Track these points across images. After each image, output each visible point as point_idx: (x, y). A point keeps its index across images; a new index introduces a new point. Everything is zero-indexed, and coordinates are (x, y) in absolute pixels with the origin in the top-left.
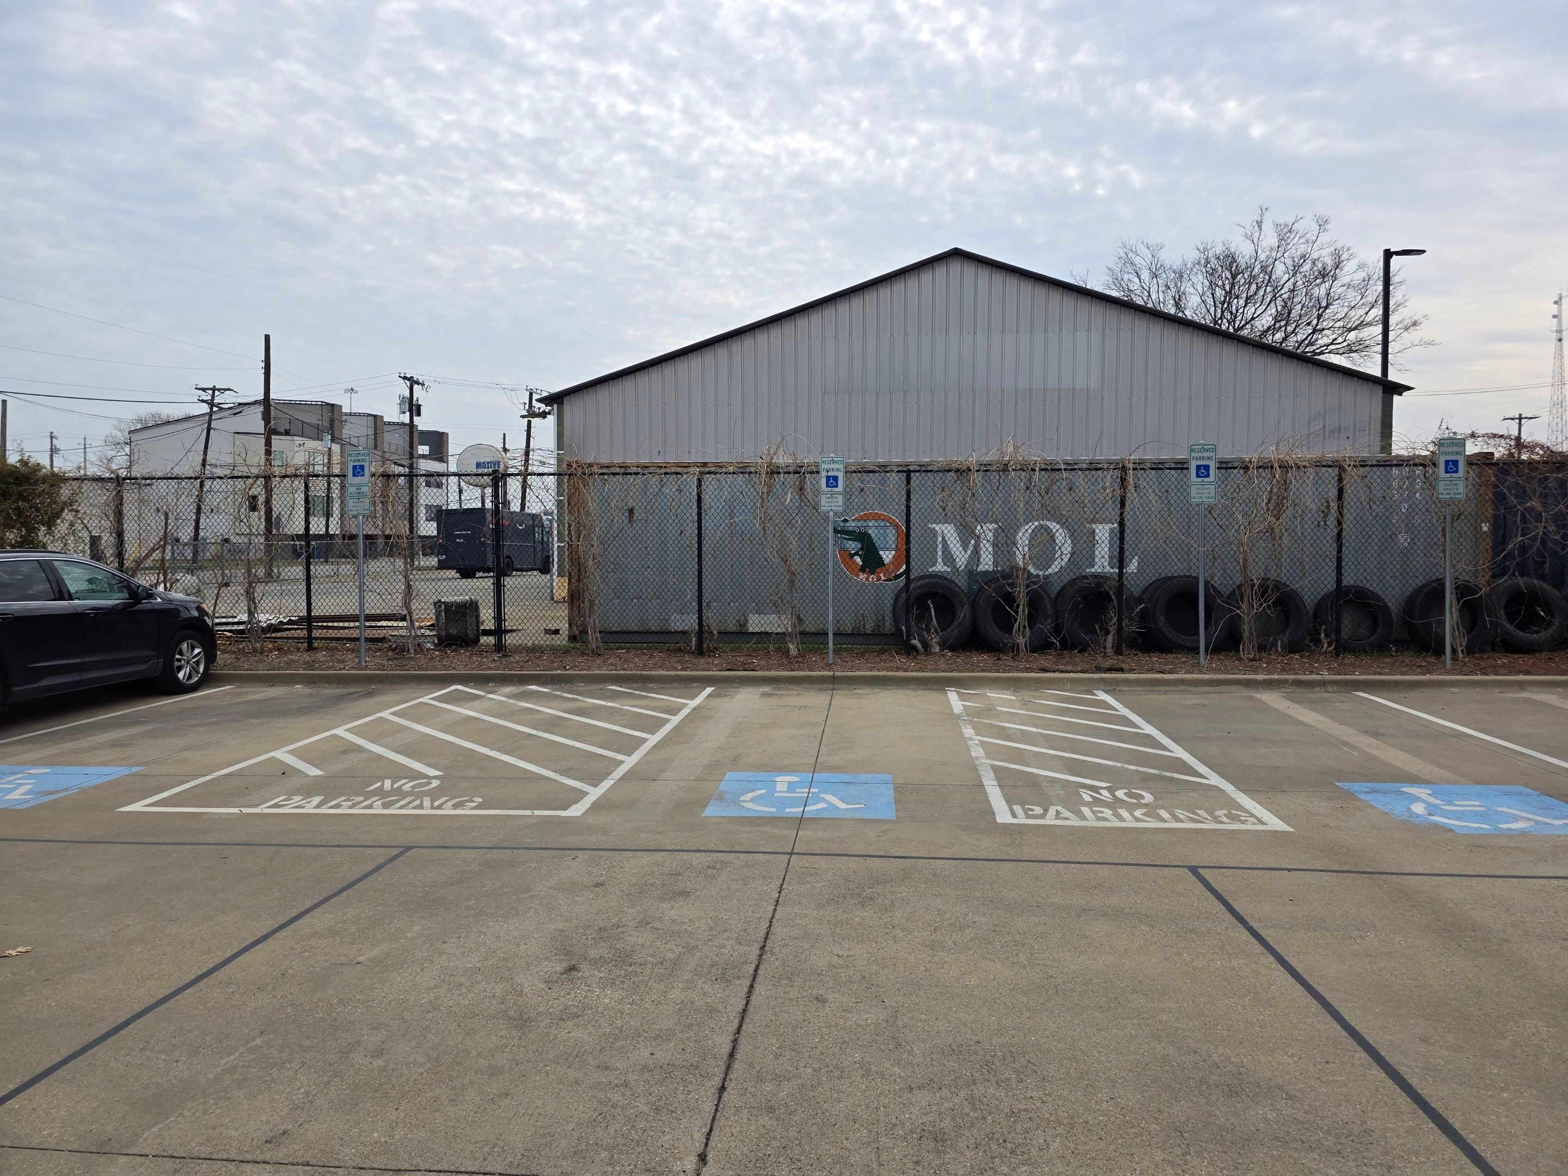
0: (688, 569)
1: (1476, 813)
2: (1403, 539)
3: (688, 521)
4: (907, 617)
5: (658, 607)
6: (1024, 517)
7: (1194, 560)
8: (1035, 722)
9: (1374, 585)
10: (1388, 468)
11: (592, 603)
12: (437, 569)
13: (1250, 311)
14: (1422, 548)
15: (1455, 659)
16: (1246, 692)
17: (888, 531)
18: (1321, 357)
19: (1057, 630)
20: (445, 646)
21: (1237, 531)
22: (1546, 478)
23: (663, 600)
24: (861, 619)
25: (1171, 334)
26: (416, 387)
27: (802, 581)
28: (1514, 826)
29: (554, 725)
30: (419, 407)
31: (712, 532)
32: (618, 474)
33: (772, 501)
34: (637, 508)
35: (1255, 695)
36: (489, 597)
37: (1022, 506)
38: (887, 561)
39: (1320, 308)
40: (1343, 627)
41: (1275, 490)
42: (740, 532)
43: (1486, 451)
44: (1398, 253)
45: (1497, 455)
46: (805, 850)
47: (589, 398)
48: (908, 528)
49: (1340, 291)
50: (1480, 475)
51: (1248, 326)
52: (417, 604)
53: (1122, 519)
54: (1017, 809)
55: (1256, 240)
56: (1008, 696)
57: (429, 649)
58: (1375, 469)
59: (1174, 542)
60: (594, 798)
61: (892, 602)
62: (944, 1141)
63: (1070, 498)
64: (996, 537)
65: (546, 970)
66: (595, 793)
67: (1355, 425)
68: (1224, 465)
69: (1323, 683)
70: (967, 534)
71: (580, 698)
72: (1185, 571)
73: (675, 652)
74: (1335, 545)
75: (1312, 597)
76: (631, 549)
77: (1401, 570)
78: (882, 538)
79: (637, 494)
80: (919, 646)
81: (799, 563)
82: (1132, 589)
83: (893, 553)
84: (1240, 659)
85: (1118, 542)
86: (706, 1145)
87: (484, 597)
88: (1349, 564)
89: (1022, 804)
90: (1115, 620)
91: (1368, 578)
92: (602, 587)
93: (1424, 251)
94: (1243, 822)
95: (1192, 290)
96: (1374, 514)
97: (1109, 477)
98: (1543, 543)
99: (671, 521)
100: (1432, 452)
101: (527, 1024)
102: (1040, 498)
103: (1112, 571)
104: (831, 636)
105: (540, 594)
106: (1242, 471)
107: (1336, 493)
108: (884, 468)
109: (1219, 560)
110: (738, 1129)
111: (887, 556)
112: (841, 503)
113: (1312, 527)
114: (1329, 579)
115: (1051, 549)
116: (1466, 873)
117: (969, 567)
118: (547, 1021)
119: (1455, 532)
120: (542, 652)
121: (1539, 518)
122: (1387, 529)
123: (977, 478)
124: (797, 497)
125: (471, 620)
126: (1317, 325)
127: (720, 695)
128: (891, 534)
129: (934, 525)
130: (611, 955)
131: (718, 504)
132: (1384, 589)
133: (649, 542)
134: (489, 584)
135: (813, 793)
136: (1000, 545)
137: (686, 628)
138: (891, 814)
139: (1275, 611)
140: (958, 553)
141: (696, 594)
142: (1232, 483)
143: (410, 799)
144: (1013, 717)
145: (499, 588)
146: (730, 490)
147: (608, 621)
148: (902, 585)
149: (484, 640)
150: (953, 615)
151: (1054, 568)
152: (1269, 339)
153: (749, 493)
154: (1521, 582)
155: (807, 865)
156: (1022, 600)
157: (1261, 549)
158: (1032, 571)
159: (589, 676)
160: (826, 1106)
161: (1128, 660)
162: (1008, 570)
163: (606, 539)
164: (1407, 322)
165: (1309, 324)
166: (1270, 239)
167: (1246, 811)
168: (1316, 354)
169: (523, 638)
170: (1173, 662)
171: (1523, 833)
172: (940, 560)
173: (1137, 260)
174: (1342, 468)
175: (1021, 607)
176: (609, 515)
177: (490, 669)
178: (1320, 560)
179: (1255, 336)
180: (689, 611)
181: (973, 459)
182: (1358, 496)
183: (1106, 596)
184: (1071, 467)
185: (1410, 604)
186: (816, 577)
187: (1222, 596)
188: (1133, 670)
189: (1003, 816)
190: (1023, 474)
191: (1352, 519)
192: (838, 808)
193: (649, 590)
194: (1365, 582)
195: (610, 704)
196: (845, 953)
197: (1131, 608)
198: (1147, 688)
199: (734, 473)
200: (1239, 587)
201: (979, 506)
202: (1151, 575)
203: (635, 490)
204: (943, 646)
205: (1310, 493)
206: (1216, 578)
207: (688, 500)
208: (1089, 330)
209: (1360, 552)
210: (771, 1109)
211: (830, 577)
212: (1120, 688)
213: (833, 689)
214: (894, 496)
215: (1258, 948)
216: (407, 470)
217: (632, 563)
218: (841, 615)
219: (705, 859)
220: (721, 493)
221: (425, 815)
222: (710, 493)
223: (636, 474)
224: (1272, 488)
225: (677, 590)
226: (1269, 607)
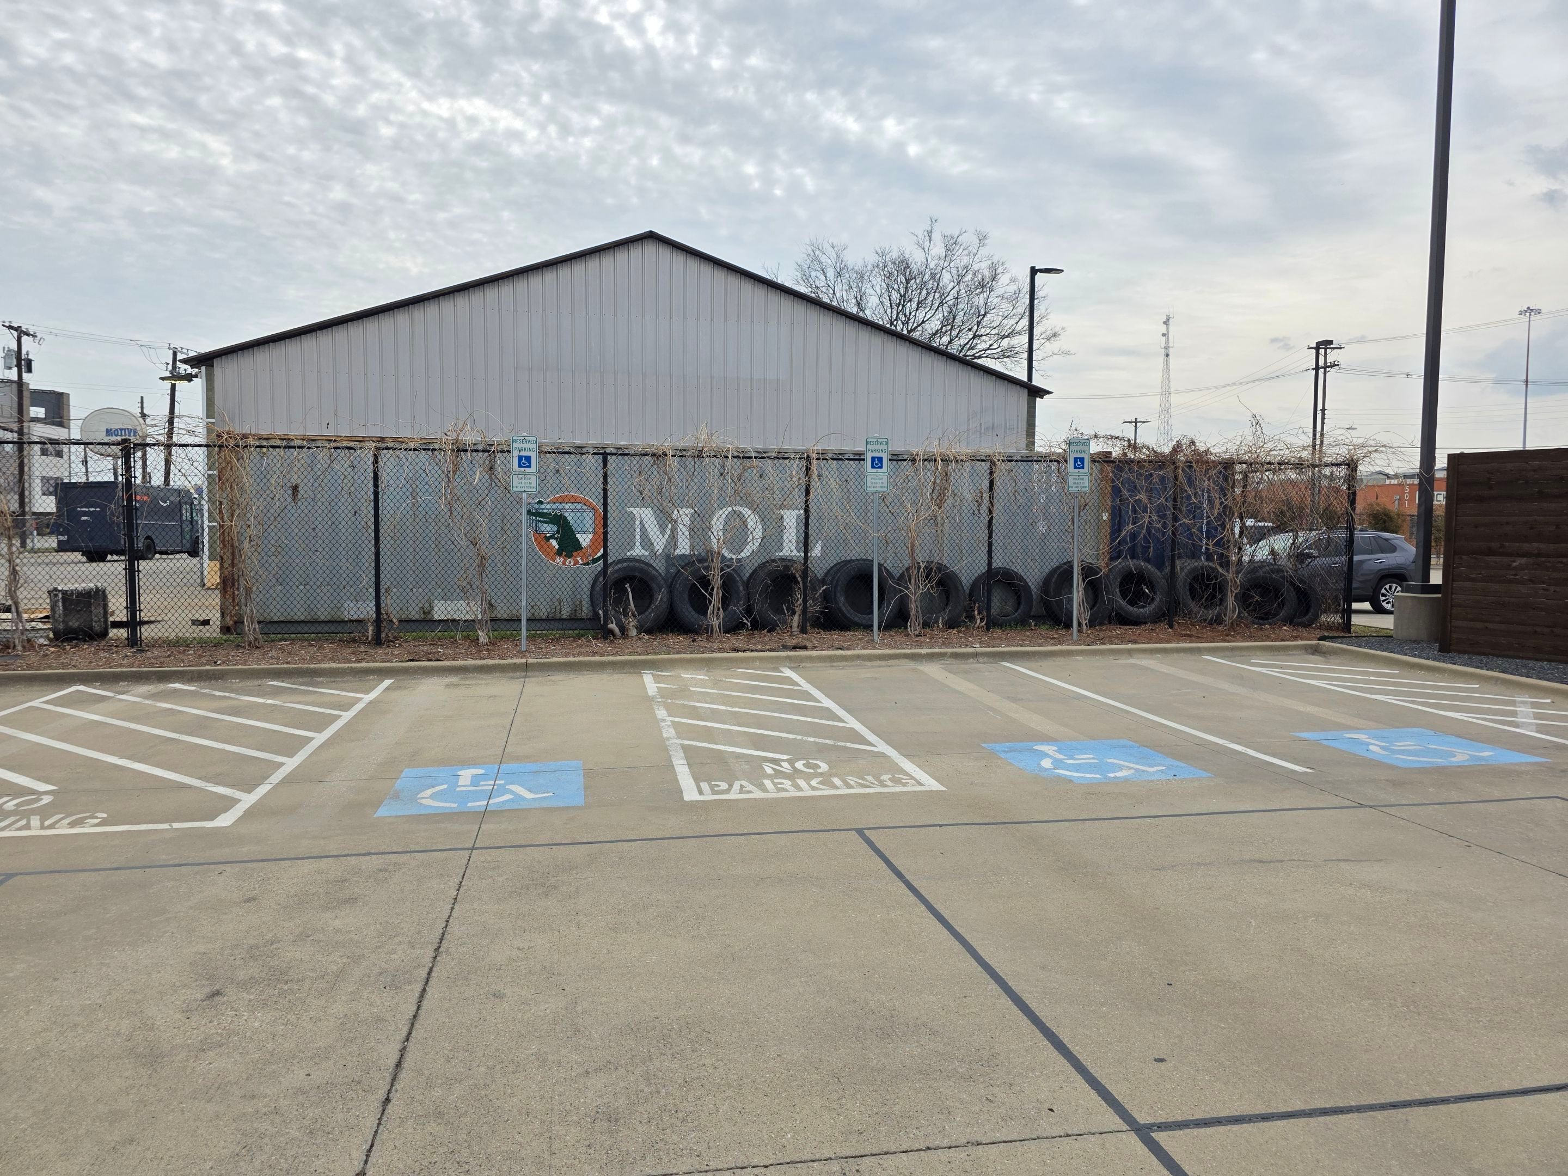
0: (363, 553)
1: (1090, 764)
2: (1041, 526)
3: (363, 500)
4: (605, 601)
5: (328, 594)
6: (718, 502)
7: (870, 545)
8: (725, 700)
9: (1018, 567)
10: (1030, 463)
11: (248, 591)
12: (57, 551)
13: (921, 315)
14: (1056, 534)
15: (1080, 631)
16: (911, 665)
17: (585, 514)
18: (979, 361)
19: (749, 611)
20: (63, 641)
21: (906, 518)
22: (1151, 475)
23: (335, 587)
24: (557, 604)
25: (852, 330)
26: (25, 338)
27: (493, 565)
28: (1119, 774)
29: (200, 727)
30: (29, 363)
31: (392, 512)
32: (279, 447)
33: (459, 480)
34: (302, 485)
35: (919, 667)
36: (120, 584)
37: (716, 491)
38: (584, 544)
39: (979, 316)
40: (993, 604)
41: (938, 481)
42: (424, 513)
43: (1105, 450)
44: (1041, 271)
45: (1114, 454)
46: (487, 845)
47: (245, 362)
48: (605, 511)
49: (996, 301)
50: (1101, 471)
51: (919, 328)
52: (25, 593)
53: (807, 506)
54: (704, 786)
55: (926, 249)
56: (701, 676)
57: (41, 646)
58: (1019, 464)
59: (852, 528)
60: (247, 806)
61: (589, 586)
62: (617, 1120)
63: (761, 485)
64: (692, 522)
65: (182, 998)
66: (248, 800)
67: (1006, 424)
68: (895, 458)
69: (975, 655)
70: (664, 519)
71: (233, 695)
72: (862, 555)
73: (349, 642)
74: (986, 531)
75: (968, 578)
76: (296, 530)
77: (1039, 554)
78: (579, 522)
79: (302, 469)
80: (616, 630)
81: (490, 547)
82: (816, 572)
83: (591, 536)
84: (908, 635)
85: (803, 528)
86: (366, 1162)
87: (113, 585)
88: (998, 548)
89: (709, 780)
90: (800, 600)
91: (1014, 560)
92: (261, 572)
93: (1062, 271)
94: (904, 785)
95: (871, 291)
96: (1019, 504)
97: (795, 466)
98: (1149, 530)
99: (343, 500)
100: (1064, 450)
101: (159, 1060)
102: (733, 485)
103: (798, 554)
104: (524, 622)
105: (185, 580)
106: (910, 463)
107: (988, 485)
108: (580, 450)
109: (891, 545)
110: (401, 1141)
111: (585, 540)
112: (534, 484)
113: (968, 515)
114: (982, 561)
115: (743, 534)
116: (1081, 818)
117: (666, 551)
118: (183, 1054)
119: (1082, 521)
120: (188, 646)
121: (1145, 510)
122: (1029, 517)
123: (673, 463)
124: (487, 477)
125: (97, 611)
126: (977, 331)
127: (400, 688)
128: (589, 517)
129: (632, 509)
130: (263, 975)
131: (398, 482)
132: (1025, 570)
133: (317, 523)
134: (120, 569)
135: (498, 785)
136: (696, 530)
137: (362, 616)
138: (580, 801)
139: (937, 590)
140: (655, 537)
141: (373, 579)
142: (902, 474)
143: (12, 819)
144: (704, 697)
145: (132, 575)
146: (411, 467)
147: (268, 611)
148: (599, 569)
149: (113, 633)
150: (651, 597)
151: (747, 552)
152: (936, 343)
153: (433, 472)
154: (1131, 563)
155: (489, 859)
156: (717, 582)
157: (926, 535)
158: (726, 554)
159: (245, 671)
160: (498, 1103)
161: (813, 638)
162: (703, 554)
163: (266, 519)
164: (1049, 333)
165: (970, 330)
166: (938, 250)
167: (907, 774)
168: (975, 358)
169: (163, 630)
170: (850, 639)
171: (1126, 780)
172: (638, 544)
173: (823, 259)
174: (992, 463)
175: (715, 589)
176: (268, 492)
177: (122, 665)
178: (975, 545)
179: (924, 338)
180: (364, 598)
181: (668, 444)
182: (1006, 488)
183: (793, 578)
184: (762, 456)
185: (1046, 583)
186: (508, 561)
187: (894, 578)
188: (816, 647)
189: (690, 793)
190: (717, 460)
191: (1000, 508)
192: (524, 799)
193: (317, 576)
194: (1011, 564)
195: (269, 702)
196: (526, 945)
197: (814, 589)
198: (828, 664)
199: (415, 449)
200: (908, 569)
201: (676, 491)
202: (832, 558)
203: (299, 465)
204: (641, 629)
205: (967, 484)
206: (888, 562)
207: (363, 478)
208: (779, 323)
209: (1007, 537)
210: (440, 1115)
211: (524, 562)
212: (803, 665)
213: (526, 677)
214: (591, 479)
215: (913, 899)
216: (15, 435)
217: (297, 546)
218: (536, 600)
219: (376, 862)
220: (401, 471)
221: (33, 837)
222: (388, 471)
223: (301, 447)
224: (935, 480)
225: (351, 575)
226: (932, 587)
